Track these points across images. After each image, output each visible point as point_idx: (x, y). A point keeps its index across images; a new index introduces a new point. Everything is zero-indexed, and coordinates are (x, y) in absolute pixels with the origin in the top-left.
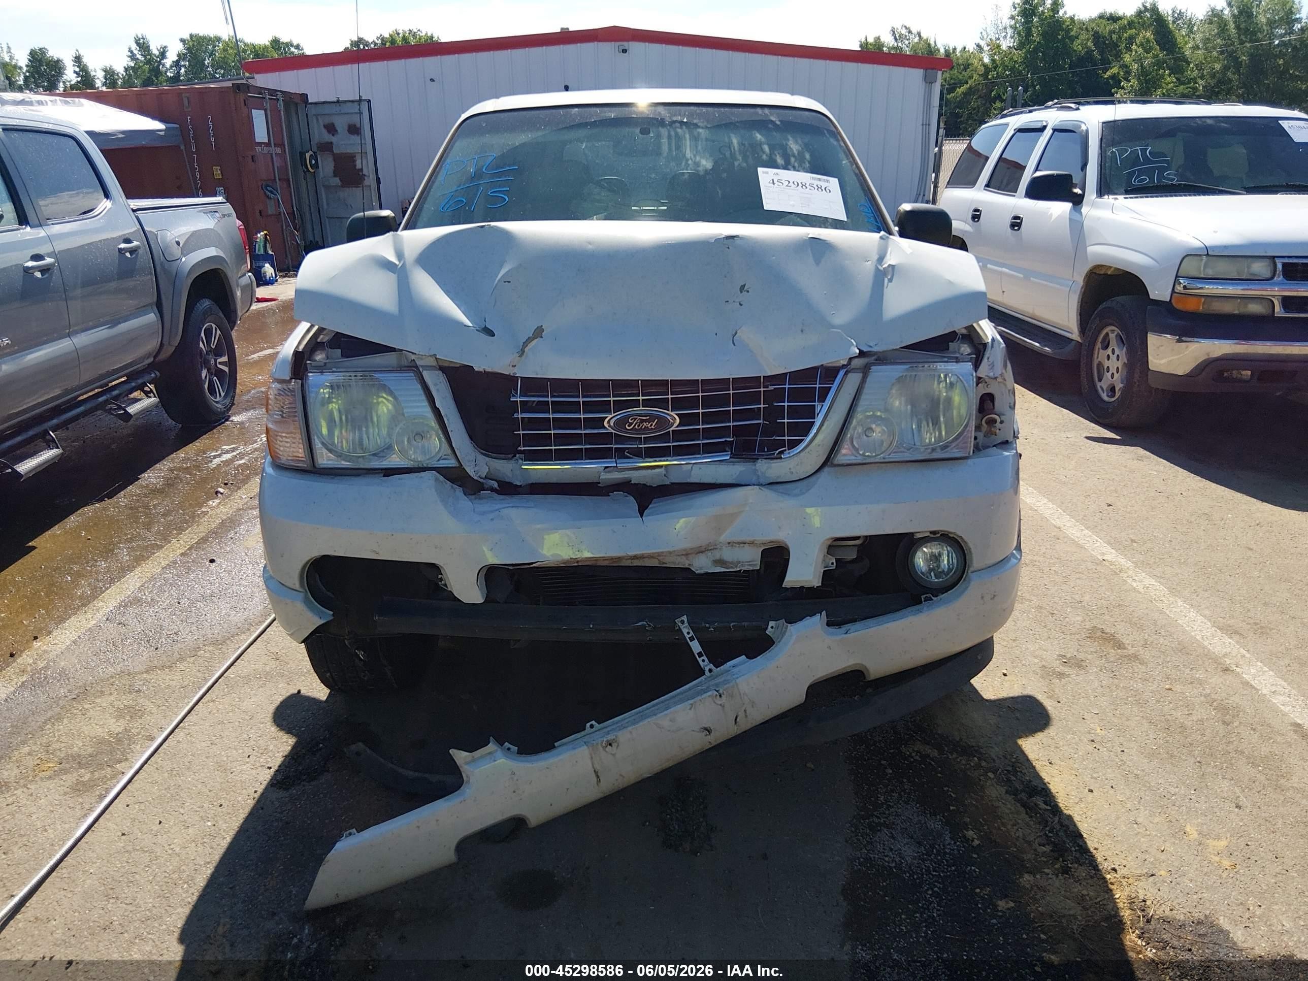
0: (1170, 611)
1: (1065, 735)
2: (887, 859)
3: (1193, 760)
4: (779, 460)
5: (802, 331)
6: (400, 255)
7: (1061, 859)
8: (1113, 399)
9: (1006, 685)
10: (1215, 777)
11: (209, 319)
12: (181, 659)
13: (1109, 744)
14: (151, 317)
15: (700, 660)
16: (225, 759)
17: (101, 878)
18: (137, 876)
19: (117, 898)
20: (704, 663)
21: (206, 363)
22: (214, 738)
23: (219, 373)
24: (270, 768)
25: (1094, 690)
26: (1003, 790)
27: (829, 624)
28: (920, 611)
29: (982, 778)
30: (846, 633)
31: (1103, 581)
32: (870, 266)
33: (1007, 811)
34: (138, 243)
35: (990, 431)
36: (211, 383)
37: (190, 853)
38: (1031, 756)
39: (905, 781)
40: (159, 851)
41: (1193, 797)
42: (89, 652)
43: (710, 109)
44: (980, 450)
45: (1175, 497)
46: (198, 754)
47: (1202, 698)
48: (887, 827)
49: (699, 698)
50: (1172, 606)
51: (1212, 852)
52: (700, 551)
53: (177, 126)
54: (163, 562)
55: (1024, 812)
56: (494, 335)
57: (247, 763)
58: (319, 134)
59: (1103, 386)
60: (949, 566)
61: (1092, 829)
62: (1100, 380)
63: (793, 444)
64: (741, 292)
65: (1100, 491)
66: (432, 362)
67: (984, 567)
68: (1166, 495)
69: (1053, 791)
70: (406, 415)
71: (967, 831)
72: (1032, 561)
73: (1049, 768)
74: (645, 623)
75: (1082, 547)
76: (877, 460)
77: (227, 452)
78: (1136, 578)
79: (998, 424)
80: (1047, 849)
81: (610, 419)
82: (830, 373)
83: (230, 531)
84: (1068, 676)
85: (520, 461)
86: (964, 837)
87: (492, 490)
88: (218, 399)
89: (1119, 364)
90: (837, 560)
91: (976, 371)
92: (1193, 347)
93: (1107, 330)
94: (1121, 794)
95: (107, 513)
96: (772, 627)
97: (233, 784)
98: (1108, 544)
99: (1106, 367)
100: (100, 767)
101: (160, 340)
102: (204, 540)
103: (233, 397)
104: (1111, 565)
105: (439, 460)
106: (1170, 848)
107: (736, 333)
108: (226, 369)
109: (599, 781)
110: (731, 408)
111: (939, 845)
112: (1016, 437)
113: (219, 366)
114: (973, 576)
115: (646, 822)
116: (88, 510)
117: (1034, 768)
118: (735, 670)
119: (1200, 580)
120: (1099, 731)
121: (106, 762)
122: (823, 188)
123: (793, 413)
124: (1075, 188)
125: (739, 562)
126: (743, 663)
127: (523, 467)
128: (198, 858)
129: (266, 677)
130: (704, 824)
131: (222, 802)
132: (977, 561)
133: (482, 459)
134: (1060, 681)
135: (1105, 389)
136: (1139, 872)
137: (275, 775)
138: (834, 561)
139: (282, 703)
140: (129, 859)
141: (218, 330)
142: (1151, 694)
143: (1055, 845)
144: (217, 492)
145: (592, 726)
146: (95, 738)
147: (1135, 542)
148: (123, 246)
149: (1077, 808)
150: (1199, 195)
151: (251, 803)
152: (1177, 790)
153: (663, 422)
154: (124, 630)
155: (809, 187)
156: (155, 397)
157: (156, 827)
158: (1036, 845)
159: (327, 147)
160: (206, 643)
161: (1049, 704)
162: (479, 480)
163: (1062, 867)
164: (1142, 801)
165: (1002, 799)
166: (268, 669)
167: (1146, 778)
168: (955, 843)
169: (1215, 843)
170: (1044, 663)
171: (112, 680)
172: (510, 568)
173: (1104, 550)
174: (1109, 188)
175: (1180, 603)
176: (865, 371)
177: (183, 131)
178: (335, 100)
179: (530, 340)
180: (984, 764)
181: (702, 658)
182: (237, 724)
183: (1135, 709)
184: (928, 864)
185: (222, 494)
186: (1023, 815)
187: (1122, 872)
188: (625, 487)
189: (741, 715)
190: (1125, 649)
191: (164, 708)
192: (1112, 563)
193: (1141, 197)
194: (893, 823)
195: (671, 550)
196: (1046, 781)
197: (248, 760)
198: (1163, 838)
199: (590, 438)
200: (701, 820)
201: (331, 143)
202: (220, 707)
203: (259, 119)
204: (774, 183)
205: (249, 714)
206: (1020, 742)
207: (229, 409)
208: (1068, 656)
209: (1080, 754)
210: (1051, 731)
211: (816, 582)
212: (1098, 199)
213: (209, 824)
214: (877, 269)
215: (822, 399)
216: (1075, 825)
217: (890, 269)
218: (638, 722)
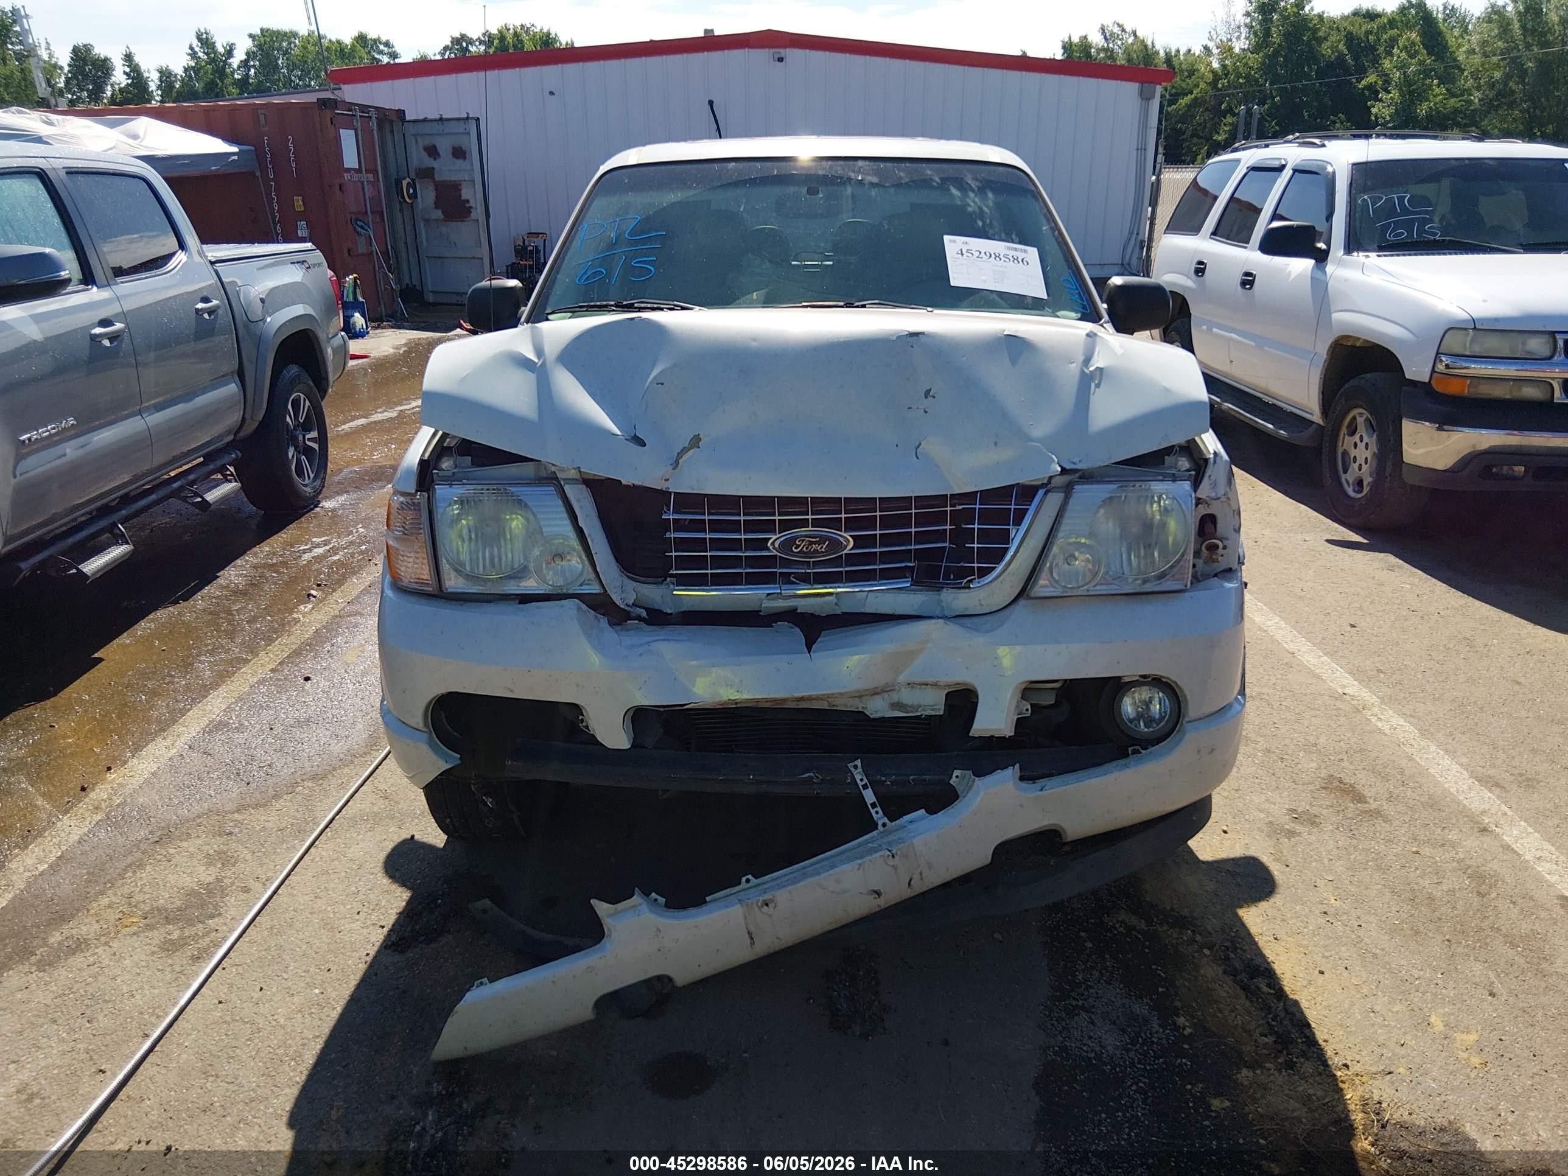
0: (1421, 758)
1: (1293, 905)
2: (1085, 1048)
3: (1440, 938)
4: (967, 590)
5: (996, 444)
6: (539, 352)
7: (1285, 1052)
8: (1360, 496)
9: (1227, 843)
10: (1466, 958)
11: (298, 387)
12: (277, 797)
13: (1344, 917)
14: (232, 388)
15: (873, 811)
16: (332, 916)
17: (198, 1053)
18: (238, 1051)
19: (217, 1076)
20: (877, 814)
21: (293, 440)
22: (318, 891)
23: (308, 451)
24: (383, 927)
25: (1329, 852)
26: (1220, 970)
27: (1022, 779)
28: (1126, 766)
29: (1196, 955)
30: (1041, 790)
31: (1343, 719)
32: (1074, 368)
33: (1224, 994)
34: (217, 302)
35: (1211, 557)
36: (299, 462)
37: (296, 1025)
38: (1253, 930)
39: (1107, 956)
40: (261, 1022)
41: (1439, 982)
42: (171, 786)
43: (889, 165)
44: (1199, 581)
45: (1431, 616)
46: (301, 910)
47: (1455, 864)
48: (1087, 1011)
49: (870, 857)
50: (1423, 751)
51: (1460, 1047)
52: (875, 693)
53: (252, 148)
54: (251, 680)
55: (1244, 996)
56: (644, 445)
57: (357, 920)
58: (418, 158)
59: (1348, 478)
60: (1160, 713)
61: (1322, 1018)
62: (1345, 472)
63: (983, 573)
64: (926, 397)
65: (1342, 608)
66: (573, 474)
67: (1202, 716)
68: (1421, 614)
69: (1278, 972)
70: (545, 534)
71: (1178, 1017)
72: (1260, 694)
73: (1274, 944)
74: (812, 774)
75: (1319, 678)
76: (1080, 593)
77: (318, 546)
78: (1382, 717)
79: (1220, 551)
80: (1269, 1040)
81: (775, 539)
82: (1027, 492)
83: (326, 642)
84: (1299, 835)
85: (672, 586)
86: (1174, 1024)
87: (639, 618)
88: (307, 481)
89: (1368, 454)
90: (1032, 705)
91: (1195, 491)
92: (1456, 437)
93: (1355, 412)
94: (1357, 976)
95: (182, 618)
96: (957, 777)
97: (342, 945)
98: (1350, 673)
99: (1352, 457)
100: (191, 922)
101: (242, 413)
102: (297, 653)
103: (324, 478)
104: (1353, 700)
105: (581, 585)
106: (1411, 1041)
107: (920, 444)
108: (316, 446)
109: (753, 943)
110: (913, 530)
111: (1145, 1034)
112: (1241, 563)
113: (308, 443)
114: (1188, 727)
115: (810, 999)
116: (161, 614)
117: (1256, 944)
118: (912, 827)
119: (1457, 720)
120: (1333, 901)
121: (197, 917)
122: (1020, 260)
123: (984, 535)
124: (1319, 242)
125: (920, 706)
126: (922, 818)
127: (675, 593)
128: (305, 1031)
129: (374, 819)
130: (876, 1003)
131: (331, 966)
132: (1193, 710)
133: (631, 585)
134: (1289, 840)
135: (1351, 482)
136: (1374, 1069)
137: (388, 935)
138: (1029, 707)
139: (393, 850)
140: (228, 1030)
141: (307, 401)
142: (1394, 858)
143: (1278, 1035)
144: (309, 595)
145: (748, 881)
146: (183, 888)
147: (1382, 672)
148: (200, 306)
149: (1305, 992)
150: (1467, 253)
151: (363, 967)
152: (1422, 973)
153: (836, 545)
154: (209, 761)
155: (1003, 259)
156: (236, 481)
157: (257, 995)
158: (1256, 1035)
159: (427, 173)
160: (304, 777)
161: (1275, 869)
162: (626, 608)
163: (1286, 1060)
164: (1381, 985)
165: (1218, 980)
166: (376, 809)
167: (1386, 959)
168: (1164, 1031)
169: (1464, 1037)
170: (1271, 819)
171: (198, 821)
172: (662, 709)
173: (1345, 682)
174: (1360, 243)
175: (1433, 748)
176: (1068, 490)
177: (259, 154)
178: (438, 117)
179: (684, 451)
180: (1198, 938)
181: (876, 809)
182: (343, 874)
183: (1376, 875)
184: (1132, 1054)
185: (315, 597)
186: (1243, 1000)
187: (1355, 1068)
188: (792, 616)
189: (916, 877)
190: (1366, 802)
191: (259, 854)
192: (1353, 698)
193: (1398, 255)
194: (1093, 1006)
195: (843, 691)
196: (1270, 960)
197: (357, 917)
198: (1403, 1030)
199: (752, 561)
200: (873, 998)
201: (433, 168)
202: (324, 853)
203: (348, 140)
204: (962, 254)
205: (357, 862)
206: (1241, 912)
207: (320, 493)
208: (1300, 810)
209: (1311, 928)
210: (1277, 900)
211: (1009, 732)
212: (1345, 257)
213: (317, 991)
214: (1083, 372)
215: (1018, 522)
216: (1302, 1013)
217: (1098, 373)
218: (798, 882)
